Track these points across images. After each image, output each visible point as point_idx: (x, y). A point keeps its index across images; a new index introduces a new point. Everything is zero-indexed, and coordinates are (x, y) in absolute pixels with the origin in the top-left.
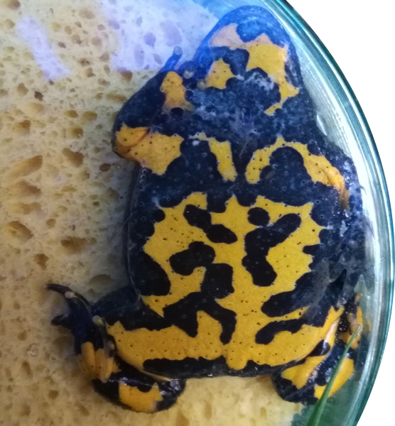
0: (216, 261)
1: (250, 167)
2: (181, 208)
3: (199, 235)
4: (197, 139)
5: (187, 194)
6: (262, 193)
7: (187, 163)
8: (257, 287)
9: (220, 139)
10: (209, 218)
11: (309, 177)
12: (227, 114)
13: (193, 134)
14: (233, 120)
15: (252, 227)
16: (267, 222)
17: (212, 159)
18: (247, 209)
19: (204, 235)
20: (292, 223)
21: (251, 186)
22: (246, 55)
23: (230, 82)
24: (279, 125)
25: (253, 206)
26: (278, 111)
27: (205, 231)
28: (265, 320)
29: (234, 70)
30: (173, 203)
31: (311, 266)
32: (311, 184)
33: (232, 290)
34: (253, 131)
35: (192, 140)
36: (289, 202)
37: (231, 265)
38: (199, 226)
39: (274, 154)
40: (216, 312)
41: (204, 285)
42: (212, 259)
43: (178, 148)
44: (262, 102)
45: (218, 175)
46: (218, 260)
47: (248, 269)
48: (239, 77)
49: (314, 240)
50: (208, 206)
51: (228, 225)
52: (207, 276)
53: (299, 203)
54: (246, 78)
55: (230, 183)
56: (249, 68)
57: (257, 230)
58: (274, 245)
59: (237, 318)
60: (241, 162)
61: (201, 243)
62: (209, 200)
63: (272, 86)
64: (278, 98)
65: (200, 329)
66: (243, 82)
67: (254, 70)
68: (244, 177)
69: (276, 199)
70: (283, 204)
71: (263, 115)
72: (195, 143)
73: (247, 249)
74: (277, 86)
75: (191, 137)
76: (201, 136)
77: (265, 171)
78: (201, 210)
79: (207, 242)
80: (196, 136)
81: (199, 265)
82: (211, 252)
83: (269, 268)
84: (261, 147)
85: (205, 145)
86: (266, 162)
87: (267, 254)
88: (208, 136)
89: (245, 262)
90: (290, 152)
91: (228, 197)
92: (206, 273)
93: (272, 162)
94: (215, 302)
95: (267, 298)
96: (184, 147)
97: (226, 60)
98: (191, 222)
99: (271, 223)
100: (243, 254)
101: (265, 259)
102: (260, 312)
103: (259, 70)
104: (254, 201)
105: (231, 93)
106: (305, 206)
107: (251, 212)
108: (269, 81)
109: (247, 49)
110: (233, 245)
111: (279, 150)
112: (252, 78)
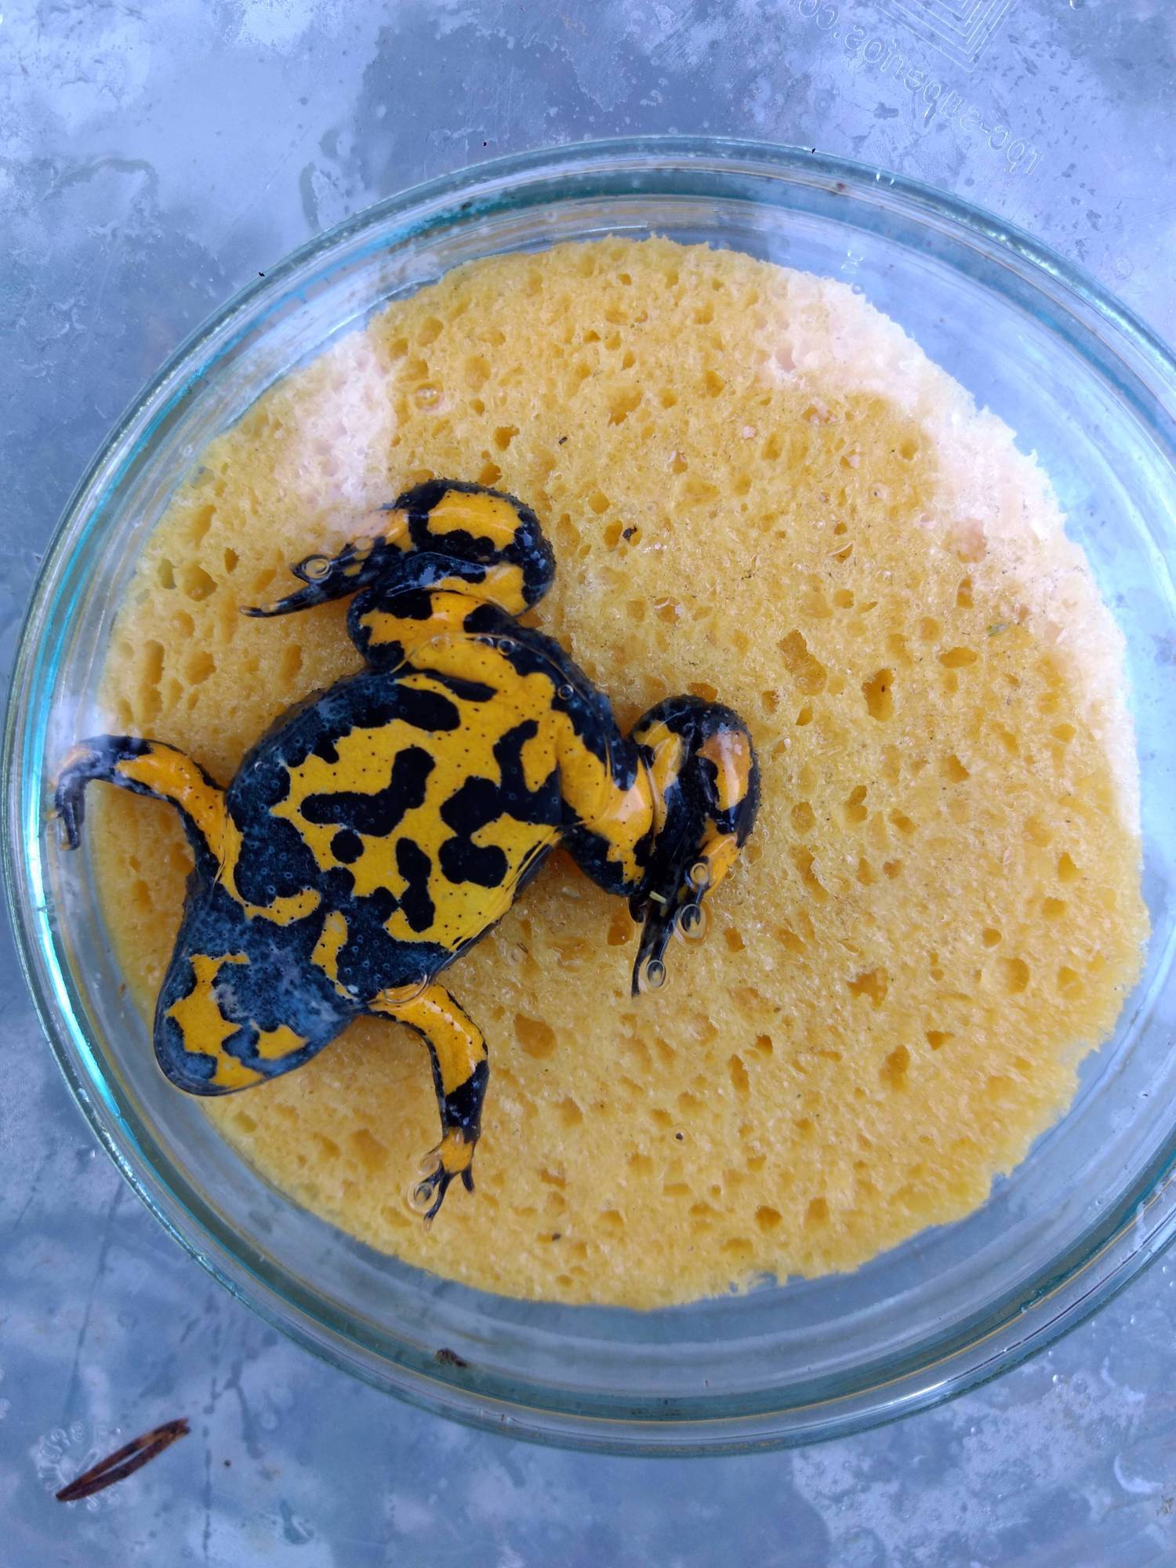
0: (450, 833)
1: (306, 913)
12: (297, 994)
14: (292, 982)
16: (344, 832)
17: (343, 958)
19: (431, 880)
20: (317, 808)
22: (226, 1044)
26: (233, 953)
27: (426, 883)
28: (465, 707)
48: (254, 1025)
49: (313, 762)
50: (394, 909)
52: (478, 825)
56: (236, 1027)
58: (363, 797)
59: (496, 741)
60: (312, 927)
63: (222, 987)
64: (224, 967)
66: (255, 1017)
67: (232, 1021)
70: (304, 839)
78: (407, 914)
81: (474, 847)
82: (446, 851)
83: (396, 770)
86: (280, 902)
87: (383, 791)
92: (476, 829)
94: (503, 783)
97: (256, 1053)
100: (410, 814)
101: (392, 786)
104: (335, 869)
105: (278, 1015)
106: (281, 815)
107: (350, 859)
108: (221, 996)
109: (220, 1048)
110: (409, 836)
112: (240, 1014)
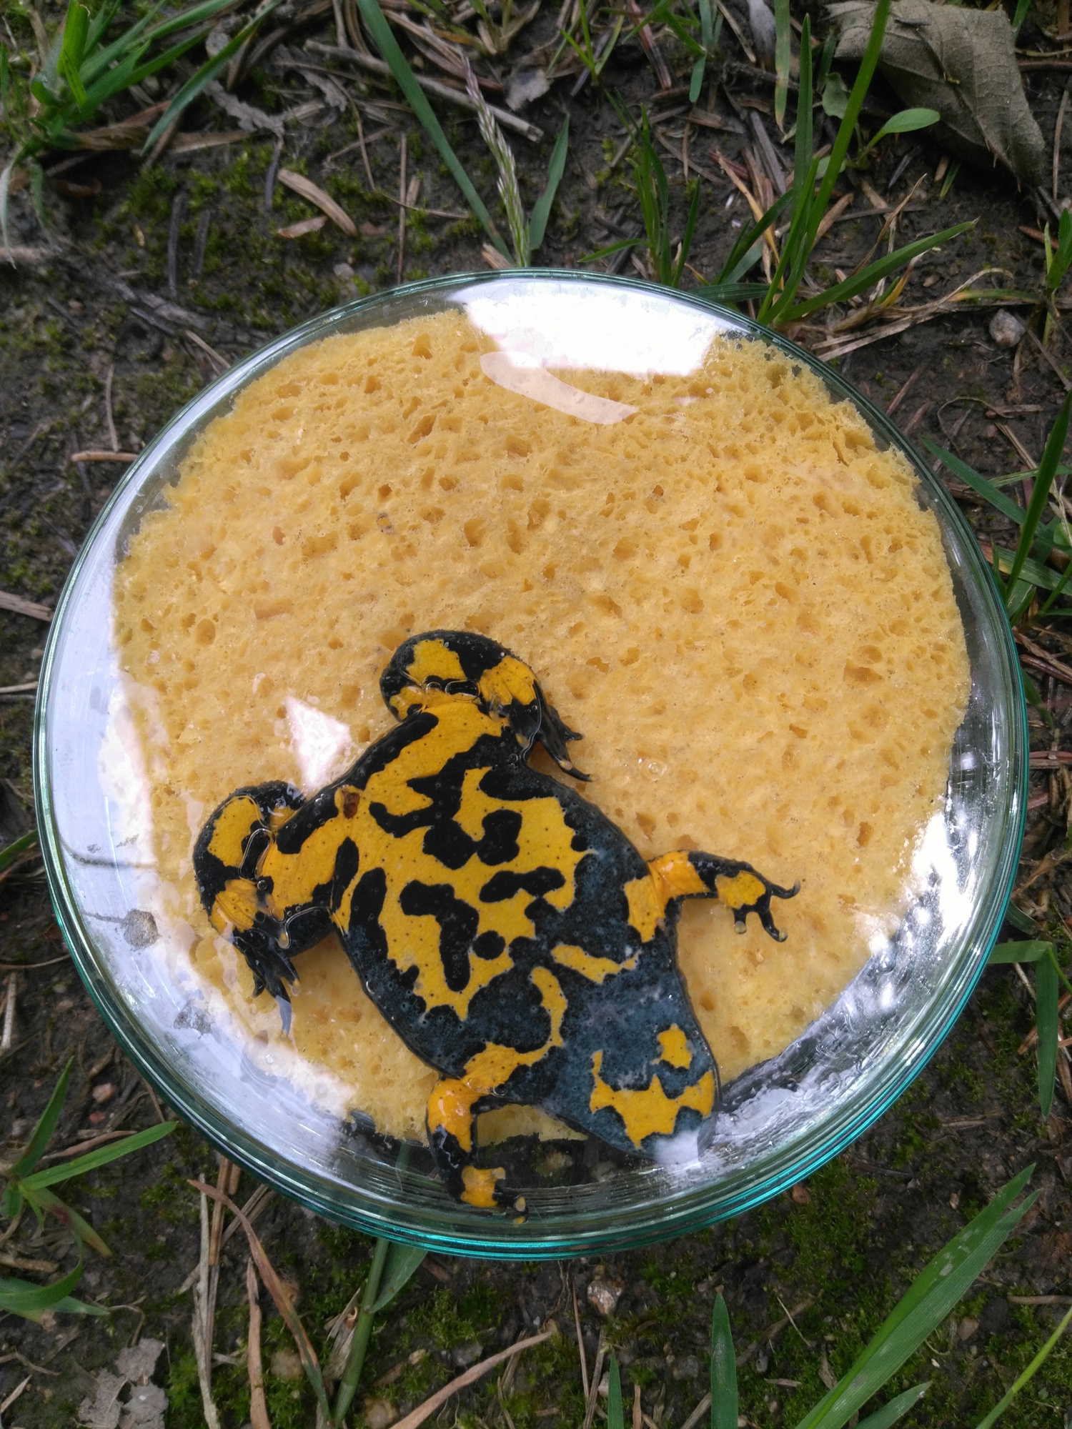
2: (569, 873)
3: (521, 865)
4: (632, 956)
5: (578, 893)
6: (514, 970)
7: (613, 921)
8: (410, 880)
9: (610, 977)
10: (531, 892)
13: (640, 957)
15: (482, 928)
18: (509, 940)
21: (531, 966)
24: (576, 1054)
25: (506, 950)
30: (581, 870)
31: (393, 963)
33: (427, 851)
34: (591, 1021)
35: (635, 950)
36: (481, 994)
37: (458, 871)
38: (531, 875)
39: (547, 1020)
40: (416, 818)
41: (456, 827)
42: (481, 856)
43: (639, 928)
44: (613, 1057)
45: (572, 942)
47: (438, 886)
51: (505, 904)
53: (472, 1005)
54: (649, 1066)
55: (552, 945)
57: (474, 931)
61: (509, 859)
62: (551, 910)
65: (411, 790)
69: (496, 982)
71: (599, 1046)
72: (628, 951)
74: (616, 1088)
75: (640, 952)
76: (631, 964)
77: (536, 996)
80: (636, 957)
84: (566, 1014)
85: (618, 957)
88: (624, 971)
89: (448, 889)
90: (536, 1042)
91: (538, 931)
93: (542, 1010)
95: (388, 883)
96: (634, 935)
98: (542, 870)
102: (378, 864)
103: (645, 1087)
111: (548, 1032)
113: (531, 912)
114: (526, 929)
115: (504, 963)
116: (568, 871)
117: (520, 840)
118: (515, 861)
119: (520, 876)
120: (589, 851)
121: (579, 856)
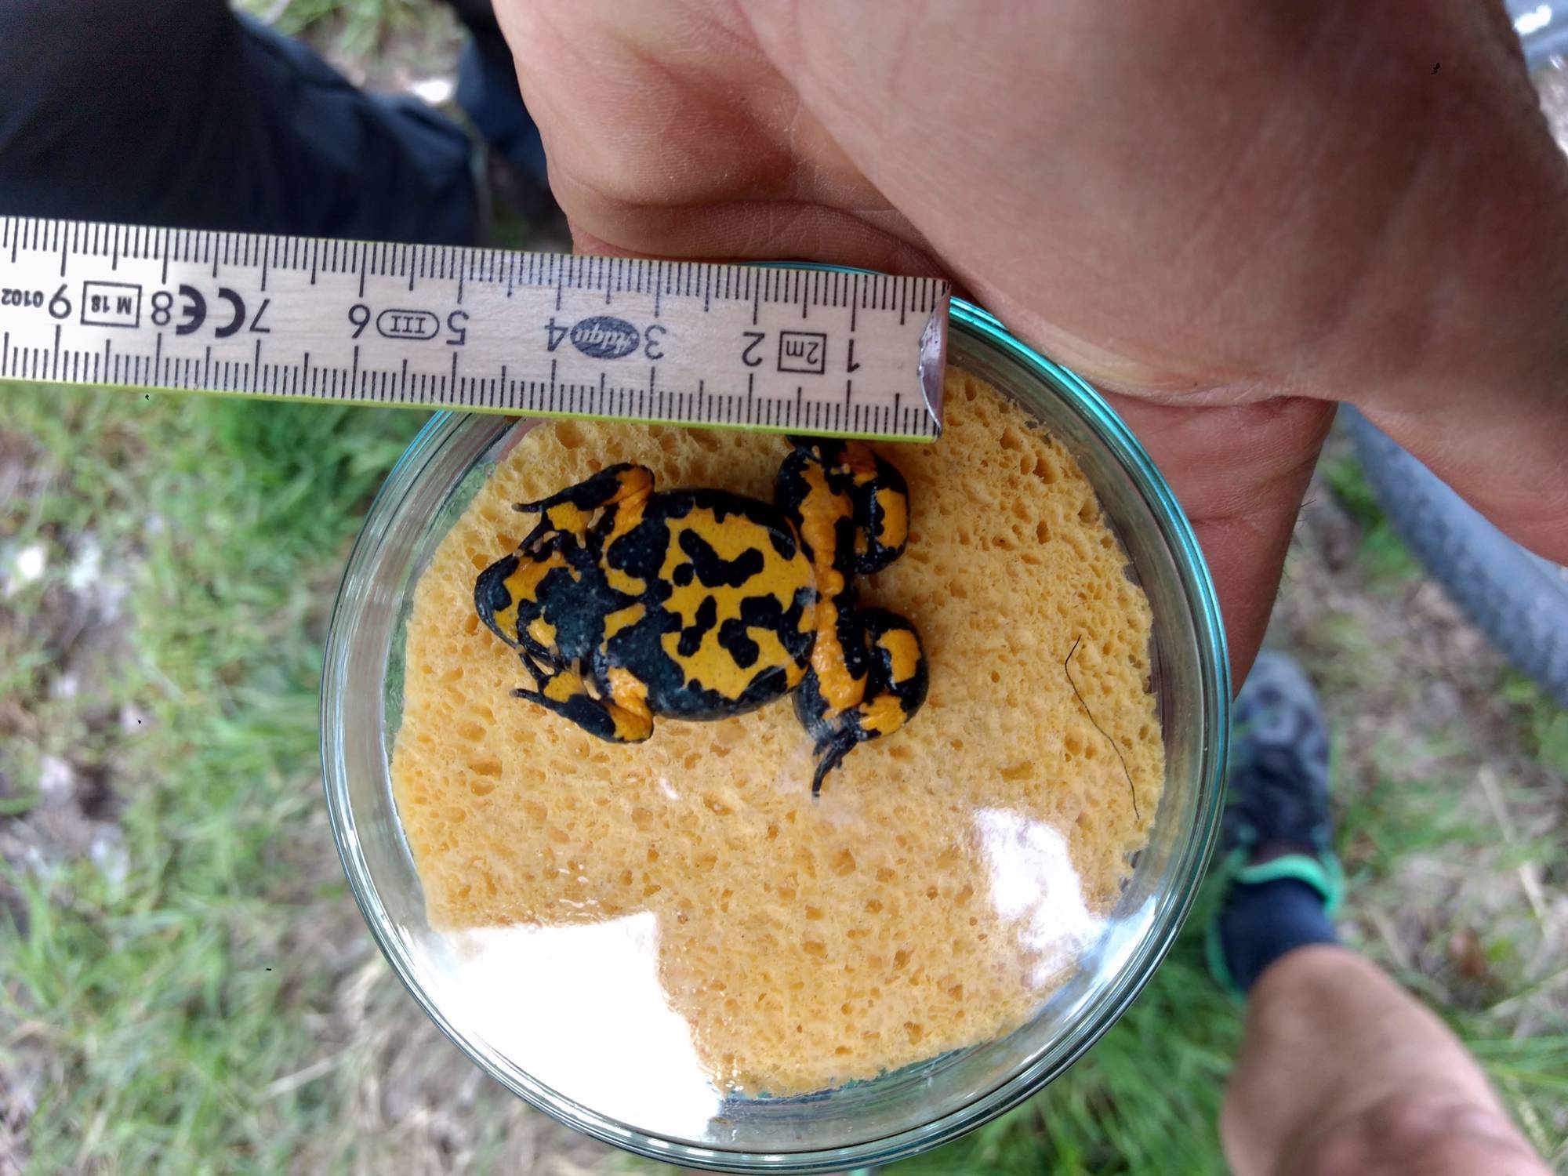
6: (656, 573)
10: (689, 629)
11: (638, 527)
16: (689, 565)
23: (548, 621)
25: (671, 582)
29: (536, 616)
32: (644, 523)
37: (740, 599)
38: (700, 639)
42: (737, 621)
46: (737, 614)
68: (641, 596)
71: (581, 584)
73: (721, 584)
79: (717, 628)
89: (736, 583)
91: (663, 611)
99: (690, 561)
104: (666, 582)
113: (677, 617)
114: (671, 605)
115: (666, 573)
116: (684, 662)
117: (726, 653)
118: (715, 638)
119: (704, 632)
120: (685, 687)
121: (688, 678)
